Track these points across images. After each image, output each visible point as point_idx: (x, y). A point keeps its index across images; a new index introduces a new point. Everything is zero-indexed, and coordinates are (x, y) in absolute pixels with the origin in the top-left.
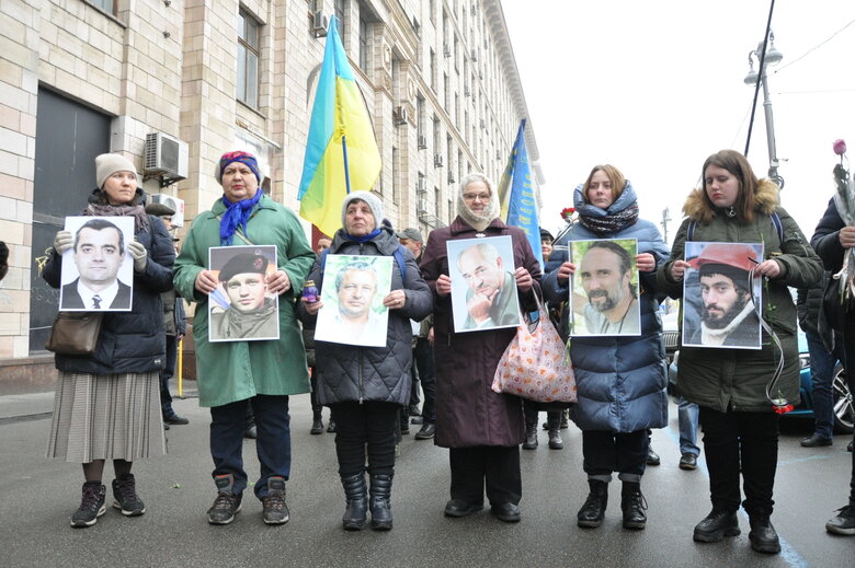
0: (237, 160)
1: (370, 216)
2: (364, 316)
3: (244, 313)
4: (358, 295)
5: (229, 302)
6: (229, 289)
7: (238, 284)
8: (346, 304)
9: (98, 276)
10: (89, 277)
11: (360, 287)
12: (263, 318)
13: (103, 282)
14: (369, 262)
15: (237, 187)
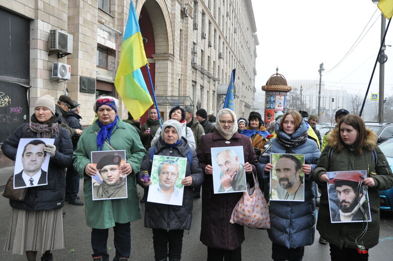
0: (105, 103)
1: (176, 135)
2: (171, 189)
3: (110, 186)
4: (169, 178)
5: (102, 180)
6: (102, 173)
7: (106, 171)
8: (163, 182)
9: (32, 168)
10: (28, 169)
11: (170, 174)
12: (119, 188)
13: (34, 171)
14: (175, 160)
15: (105, 118)
